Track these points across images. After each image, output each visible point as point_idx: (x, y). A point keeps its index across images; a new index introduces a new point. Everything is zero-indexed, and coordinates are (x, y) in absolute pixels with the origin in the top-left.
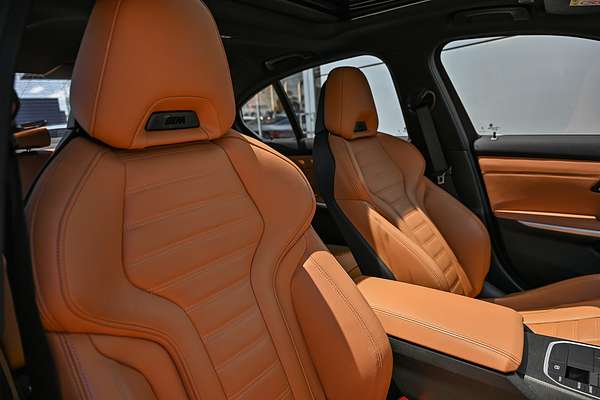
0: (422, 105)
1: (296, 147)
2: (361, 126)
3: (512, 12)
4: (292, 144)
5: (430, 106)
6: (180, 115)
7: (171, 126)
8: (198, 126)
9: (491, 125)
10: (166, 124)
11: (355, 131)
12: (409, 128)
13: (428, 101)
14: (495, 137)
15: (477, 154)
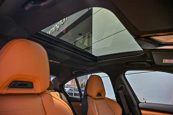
0: (120, 89)
1: (80, 99)
2: (99, 95)
3: (145, 63)
4: (79, 98)
5: (123, 90)
6: (26, 83)
7: (20, 87)
8: (33, 88)
9: (144, 99)
10: (18, 86)
11: (97, 96)
12: (116, 97)
13: (122, 88)
14: (146, 103)
15: (140, 109)
